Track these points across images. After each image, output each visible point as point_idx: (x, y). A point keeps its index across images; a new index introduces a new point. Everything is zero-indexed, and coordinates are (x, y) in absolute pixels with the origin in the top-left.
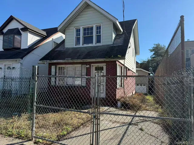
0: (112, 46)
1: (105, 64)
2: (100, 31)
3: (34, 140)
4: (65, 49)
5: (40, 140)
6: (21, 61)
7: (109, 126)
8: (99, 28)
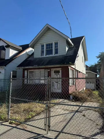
0: (66, 56)
1: (61, 69)
2: (57, 46)
3: (9, 121)
4: (34, 59)
5: (13, 122)
6: (5, 67)
7: (61, 113)
8: (56, 44)
